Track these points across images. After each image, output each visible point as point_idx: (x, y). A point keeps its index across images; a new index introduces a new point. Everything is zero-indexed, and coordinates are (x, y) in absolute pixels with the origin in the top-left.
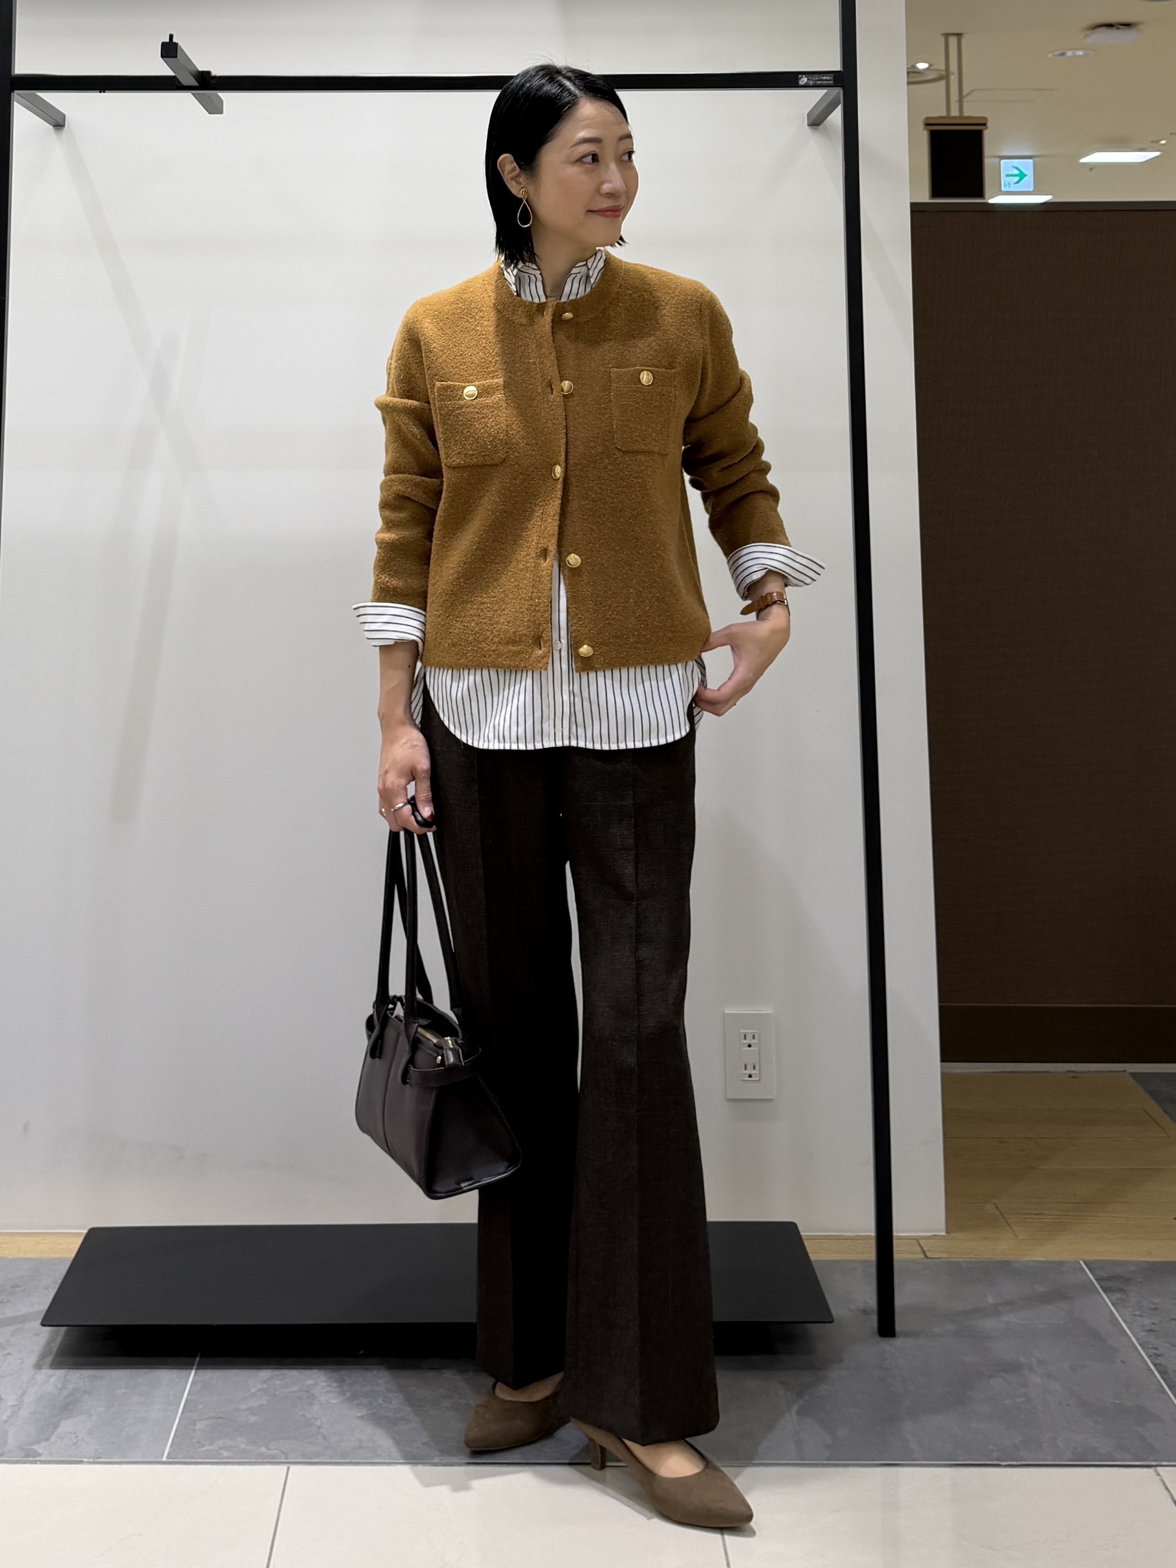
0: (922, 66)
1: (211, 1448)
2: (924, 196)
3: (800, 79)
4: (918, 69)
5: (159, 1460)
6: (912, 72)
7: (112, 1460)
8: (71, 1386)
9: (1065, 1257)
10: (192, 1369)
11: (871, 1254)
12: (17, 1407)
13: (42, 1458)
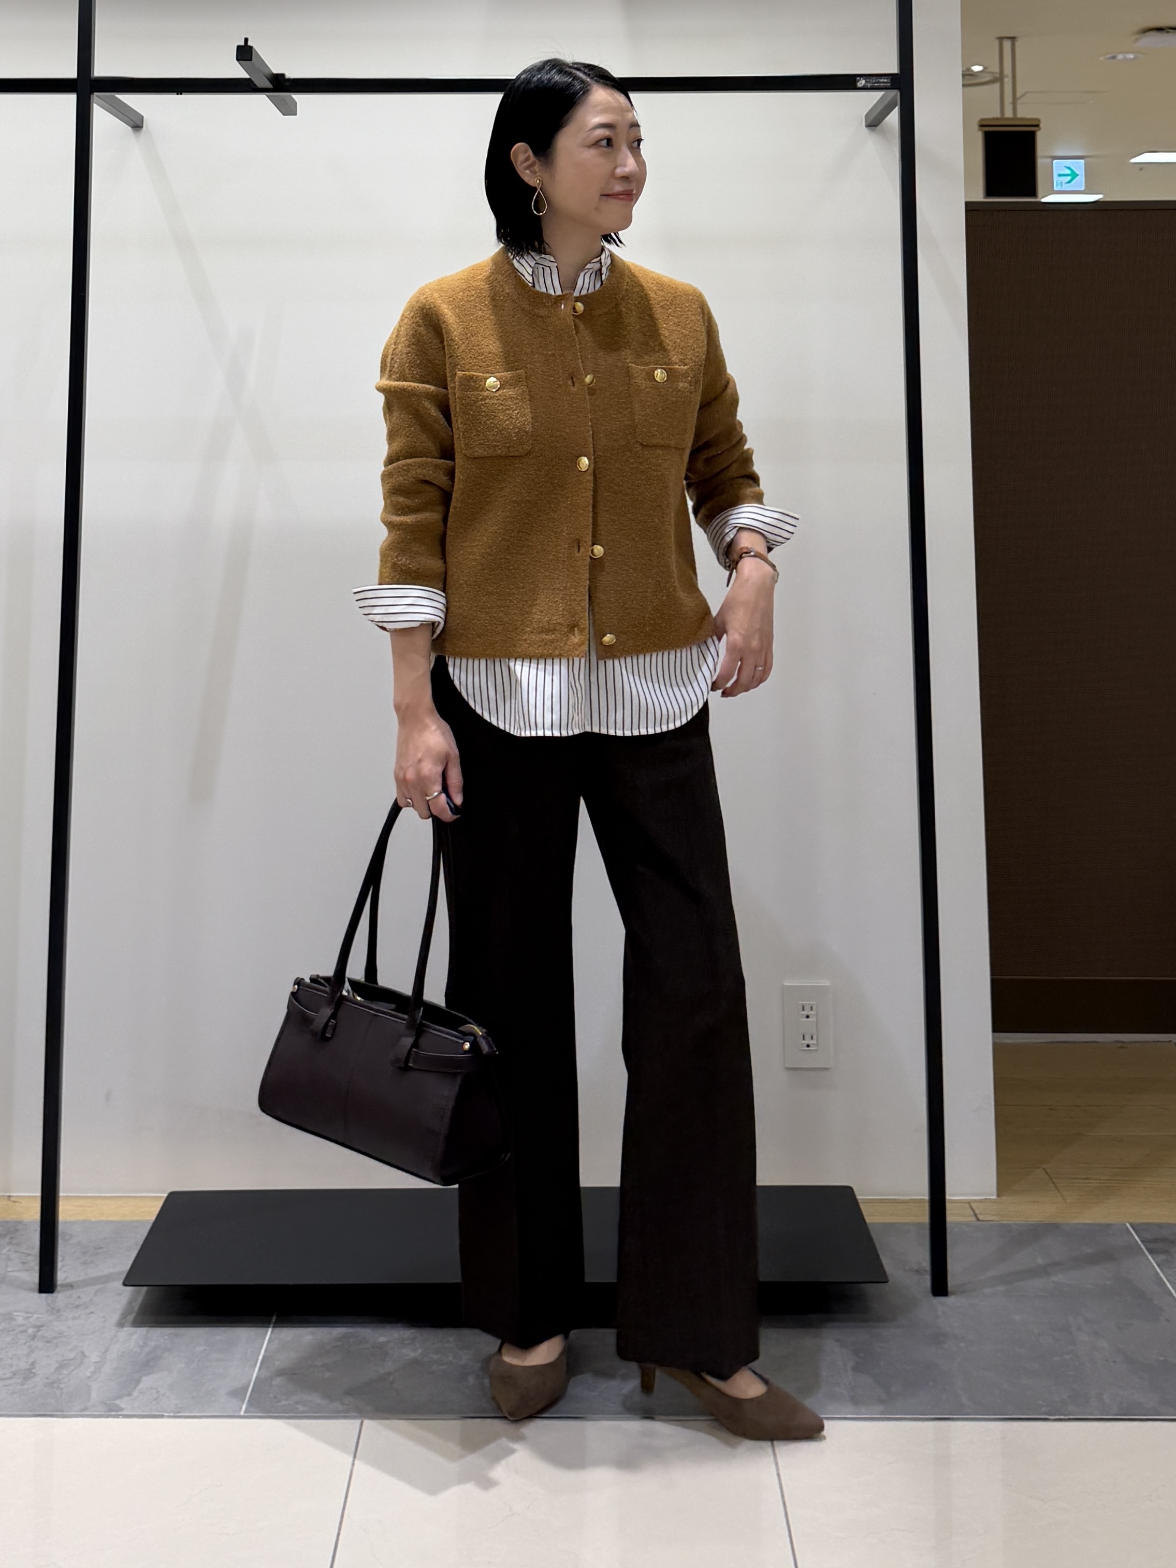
0: (977, 68)
1: (287, 1403)
2: (979, 195)
3: (858, 81)
4: (973, 71)
5: (237, 1414)
6: (967, 74)
7: (192, 1414)
8: (152, 1344)
9: (1111, 1220)
10: (269, 1327)
11: (926, 1219)
12: (99, 1366)
13: (125, 1413)
